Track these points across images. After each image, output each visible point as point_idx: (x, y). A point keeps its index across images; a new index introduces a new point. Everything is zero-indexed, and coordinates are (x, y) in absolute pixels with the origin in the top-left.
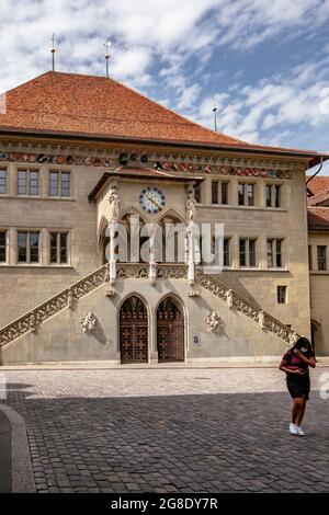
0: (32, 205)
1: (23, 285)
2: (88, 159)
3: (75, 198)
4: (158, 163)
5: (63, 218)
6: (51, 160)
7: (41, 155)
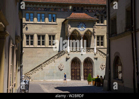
0: (42, 26)
1: (39, 53)
2: (62, 9)
3: (57, 23)
4: (87, 10)
5: (53, 30)
6: (49, 10)
7: (46, 8)
